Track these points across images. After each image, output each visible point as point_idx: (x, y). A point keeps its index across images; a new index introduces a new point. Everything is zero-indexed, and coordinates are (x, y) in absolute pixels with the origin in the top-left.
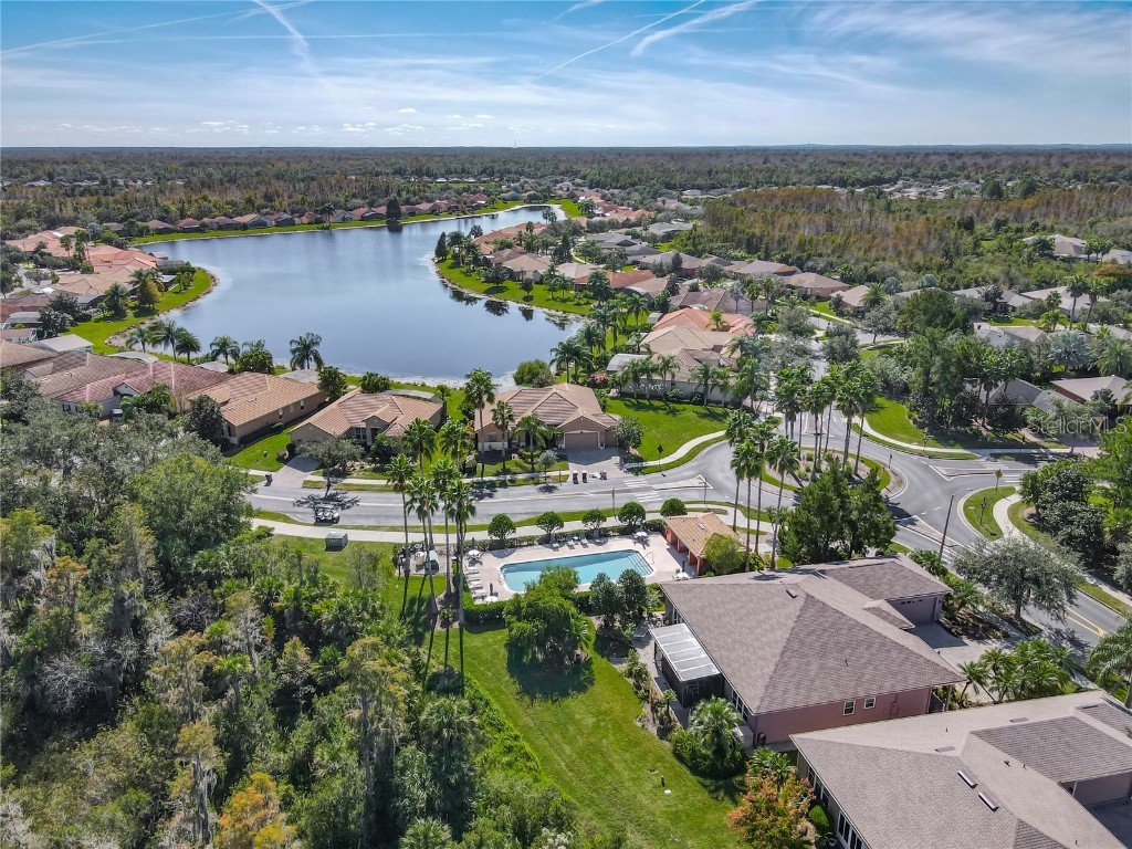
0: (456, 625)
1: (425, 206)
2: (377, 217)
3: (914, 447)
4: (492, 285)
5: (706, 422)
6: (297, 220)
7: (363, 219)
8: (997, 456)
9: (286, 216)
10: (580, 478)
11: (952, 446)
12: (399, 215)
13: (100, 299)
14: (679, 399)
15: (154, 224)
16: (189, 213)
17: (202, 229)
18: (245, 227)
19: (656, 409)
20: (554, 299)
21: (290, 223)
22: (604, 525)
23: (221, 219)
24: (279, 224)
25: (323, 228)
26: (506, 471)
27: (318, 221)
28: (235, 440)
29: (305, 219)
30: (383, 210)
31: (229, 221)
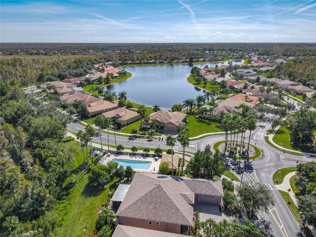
0: (86, 171)
1: (202, 59)
2: (186, 62)
3: (282, 148)
4: (197, 82)
5: (217, 129)
6: (164, 62)
7: (183, 62)
8: (311, 156)
9: (162, 61)
10: (161, 139)
11: (297, 150)
12: (192, 62)
13: (97, 79)
14: (214, 121)
15: (130, 62)
16: (139, 59)
17: (140, 63)
18: (150, 63)
19: (204, 122)
20: (211, 88)
21: (163, 62)
22: (149, 153)
23: (145, 61)
24: (160, 63)
25: (171, 64)
26: (144, 134)
27: (170, 62)
28: (90, 116)
29: (167, 62)
30: (188, 60)
31: (147, 61)
